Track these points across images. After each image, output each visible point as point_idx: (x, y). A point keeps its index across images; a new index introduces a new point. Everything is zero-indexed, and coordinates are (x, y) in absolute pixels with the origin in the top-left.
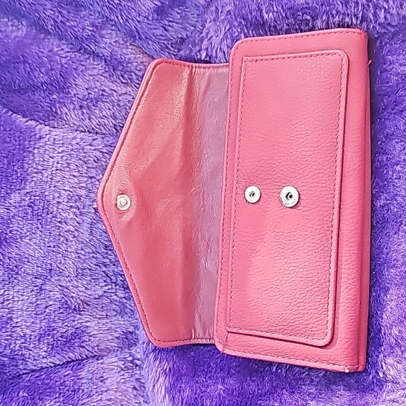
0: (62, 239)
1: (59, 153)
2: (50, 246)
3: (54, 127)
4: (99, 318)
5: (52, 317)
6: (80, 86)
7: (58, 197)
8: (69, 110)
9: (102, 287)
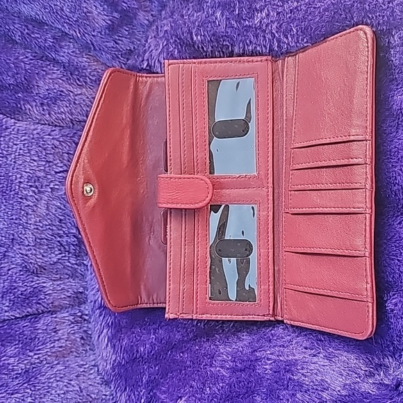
0: (23, 212)
1: (21, 141)
2: (12, 219)
3: (19, 120)
4: (54, 280)
5: (14, 278)
6: (43, 86)
7: (20, 178)
8: (32, 107)
9: (56, 255)
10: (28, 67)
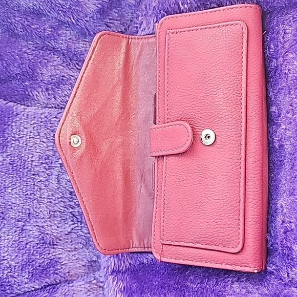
0: (36, 187)
1: (31, 125)
2: (27, 194)
3: (28, 106)
4: (69, 251)
5: (32, 251)
6: (46, 73)
7: (32, 157)
8: (39, 93)
9: (70, 226)
10: (31, 57)
